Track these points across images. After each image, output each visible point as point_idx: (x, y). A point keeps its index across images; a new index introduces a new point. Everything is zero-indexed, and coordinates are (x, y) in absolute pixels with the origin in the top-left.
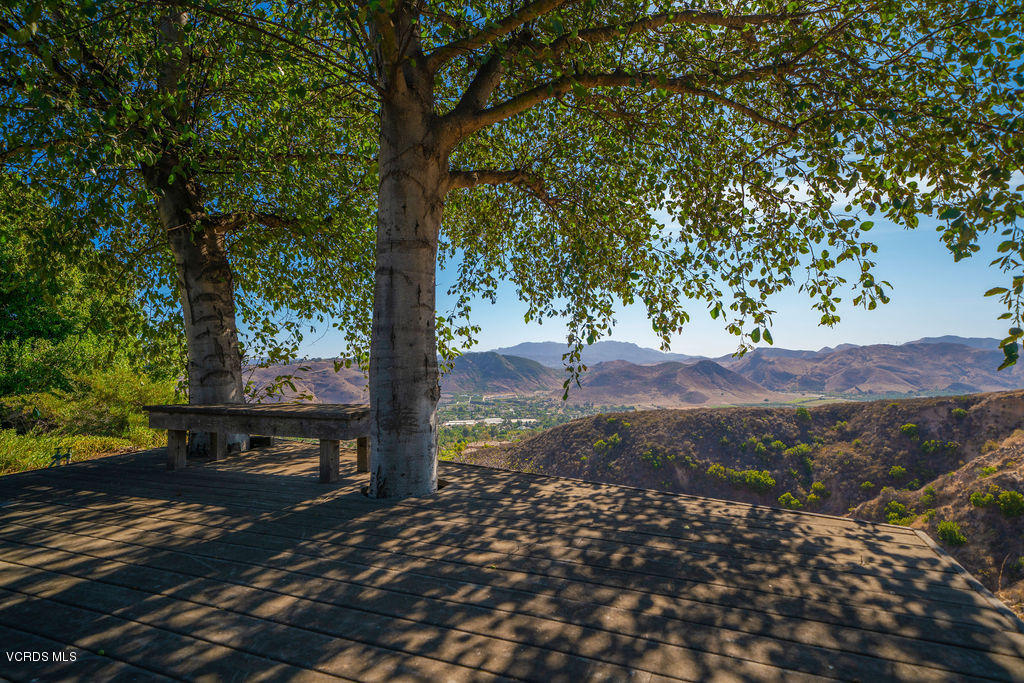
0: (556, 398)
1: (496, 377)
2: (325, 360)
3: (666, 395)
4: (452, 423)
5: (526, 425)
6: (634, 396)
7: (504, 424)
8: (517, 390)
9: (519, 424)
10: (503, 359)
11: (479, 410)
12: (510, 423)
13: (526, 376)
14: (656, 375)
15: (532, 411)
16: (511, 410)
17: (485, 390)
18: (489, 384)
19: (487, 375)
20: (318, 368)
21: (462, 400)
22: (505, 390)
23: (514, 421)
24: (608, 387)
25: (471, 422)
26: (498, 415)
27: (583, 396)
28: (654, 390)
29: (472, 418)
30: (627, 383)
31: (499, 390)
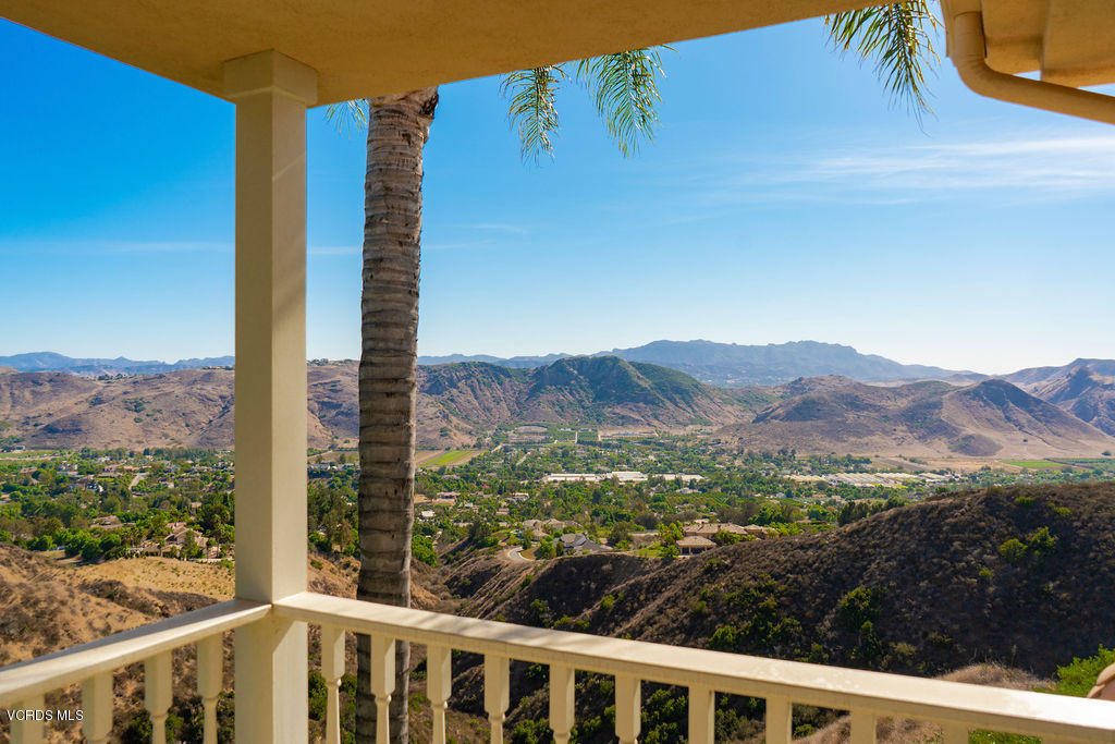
0: (728, 439)
1: (620, 401)
2: (334, 363)
3: (922, 438)
4: (560, 477)
5: (692, 485)
6: (866, 440)
7: (653, 483)
8: (655, 423)
9: (678, 482)
10: (632, 370)
11: (597, 456)
12: (661, 480)
13: (671, 400)
14: (903, 403)
15: (687, 461)
16: (652, 457)
17: (600, 420)
18: (607, 411)
19: (602, 396)
20: (323, 377)
21: (565, 436)
22: (635, 422)
23: (669, 477)
24: (820, 423)
25: (591, 478)
26: (633, 467)
27: (775, 437)
28: (901, 429)
29: (590, 471)
30: (851, 416)
31: (624, 421)
